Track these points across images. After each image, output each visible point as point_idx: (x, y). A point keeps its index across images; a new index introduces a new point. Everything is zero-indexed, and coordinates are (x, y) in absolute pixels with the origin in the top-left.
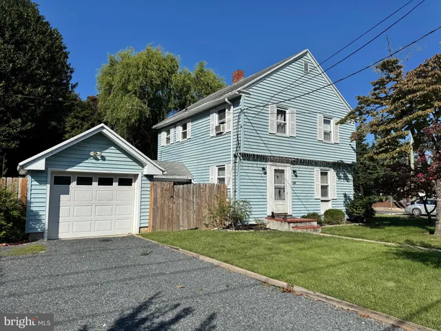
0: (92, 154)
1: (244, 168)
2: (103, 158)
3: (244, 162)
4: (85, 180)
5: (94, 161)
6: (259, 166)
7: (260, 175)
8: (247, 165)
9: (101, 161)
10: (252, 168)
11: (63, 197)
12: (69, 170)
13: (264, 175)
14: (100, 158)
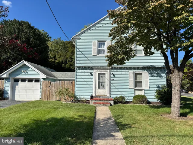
0: (22, 71)
1: (79, 73)
2: (27, 72)
3: (79, 70)
4: (23, 80)
5: (24, 74)
6: (88, 72)
7: (89, 76)
8: (81, 72)
9: (26, 74)
10: (84, 73)
11: (16, 86)
12: (16, 77)
13: (91, 76)
14: (26, 72)
